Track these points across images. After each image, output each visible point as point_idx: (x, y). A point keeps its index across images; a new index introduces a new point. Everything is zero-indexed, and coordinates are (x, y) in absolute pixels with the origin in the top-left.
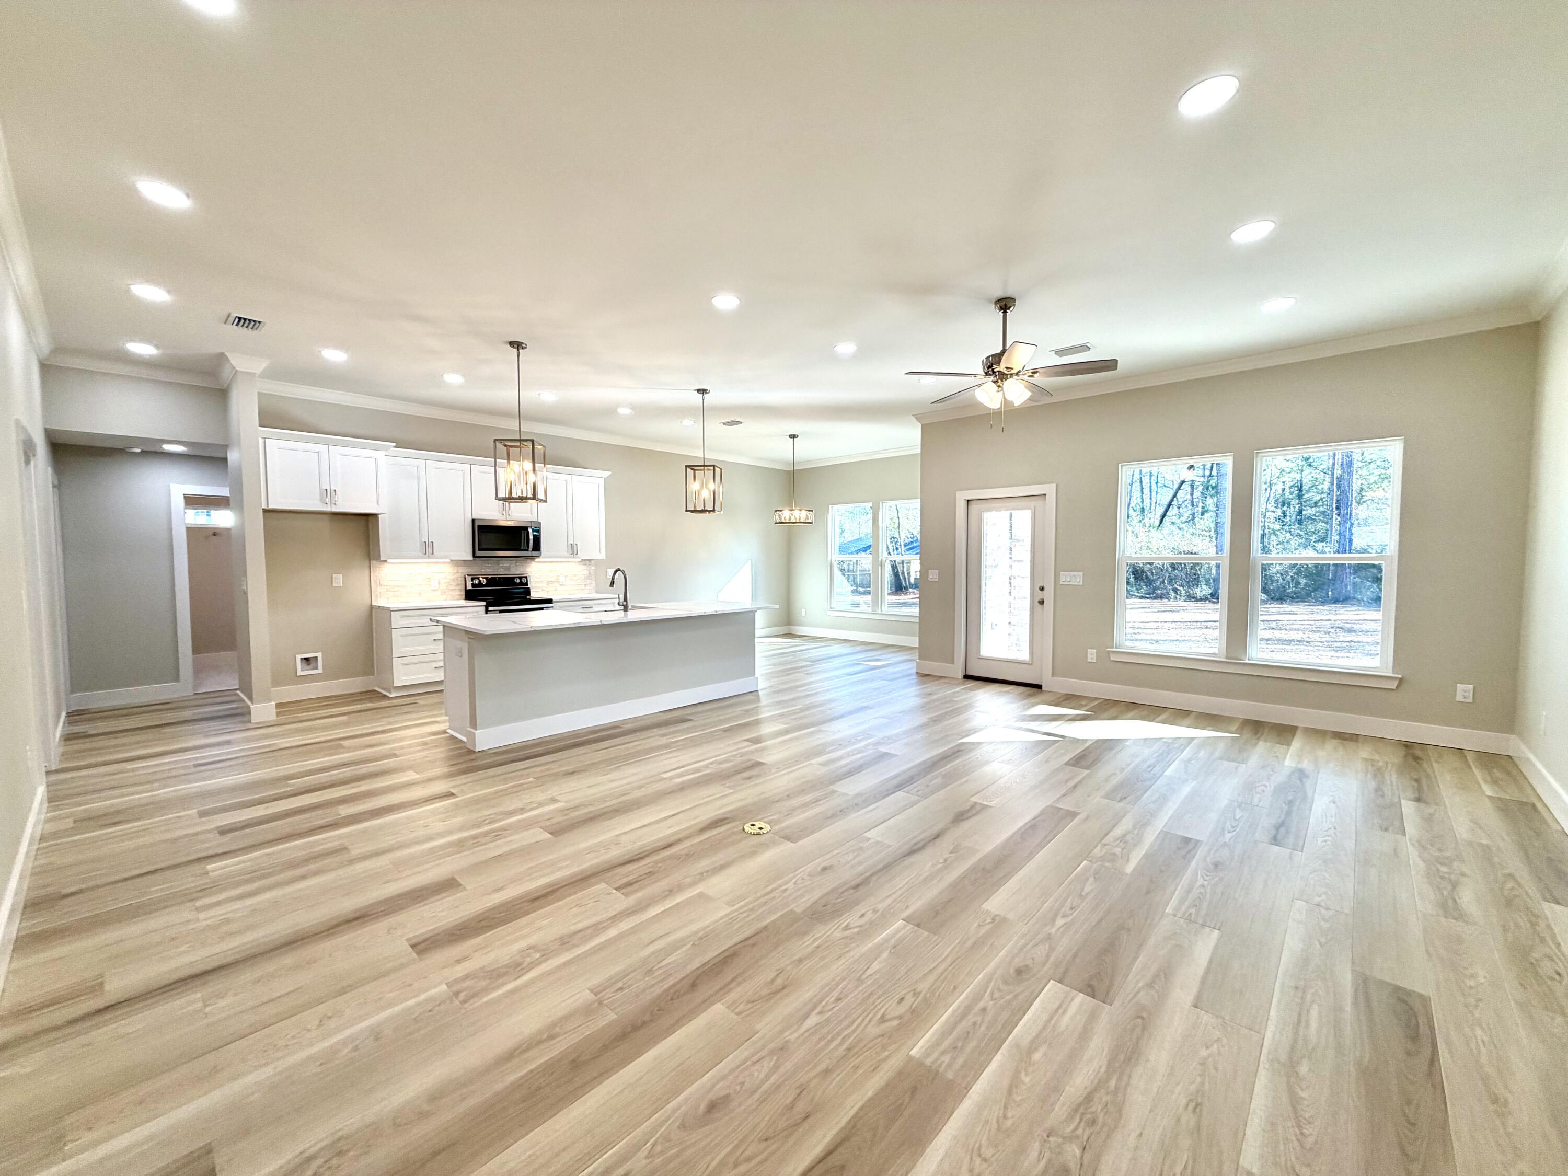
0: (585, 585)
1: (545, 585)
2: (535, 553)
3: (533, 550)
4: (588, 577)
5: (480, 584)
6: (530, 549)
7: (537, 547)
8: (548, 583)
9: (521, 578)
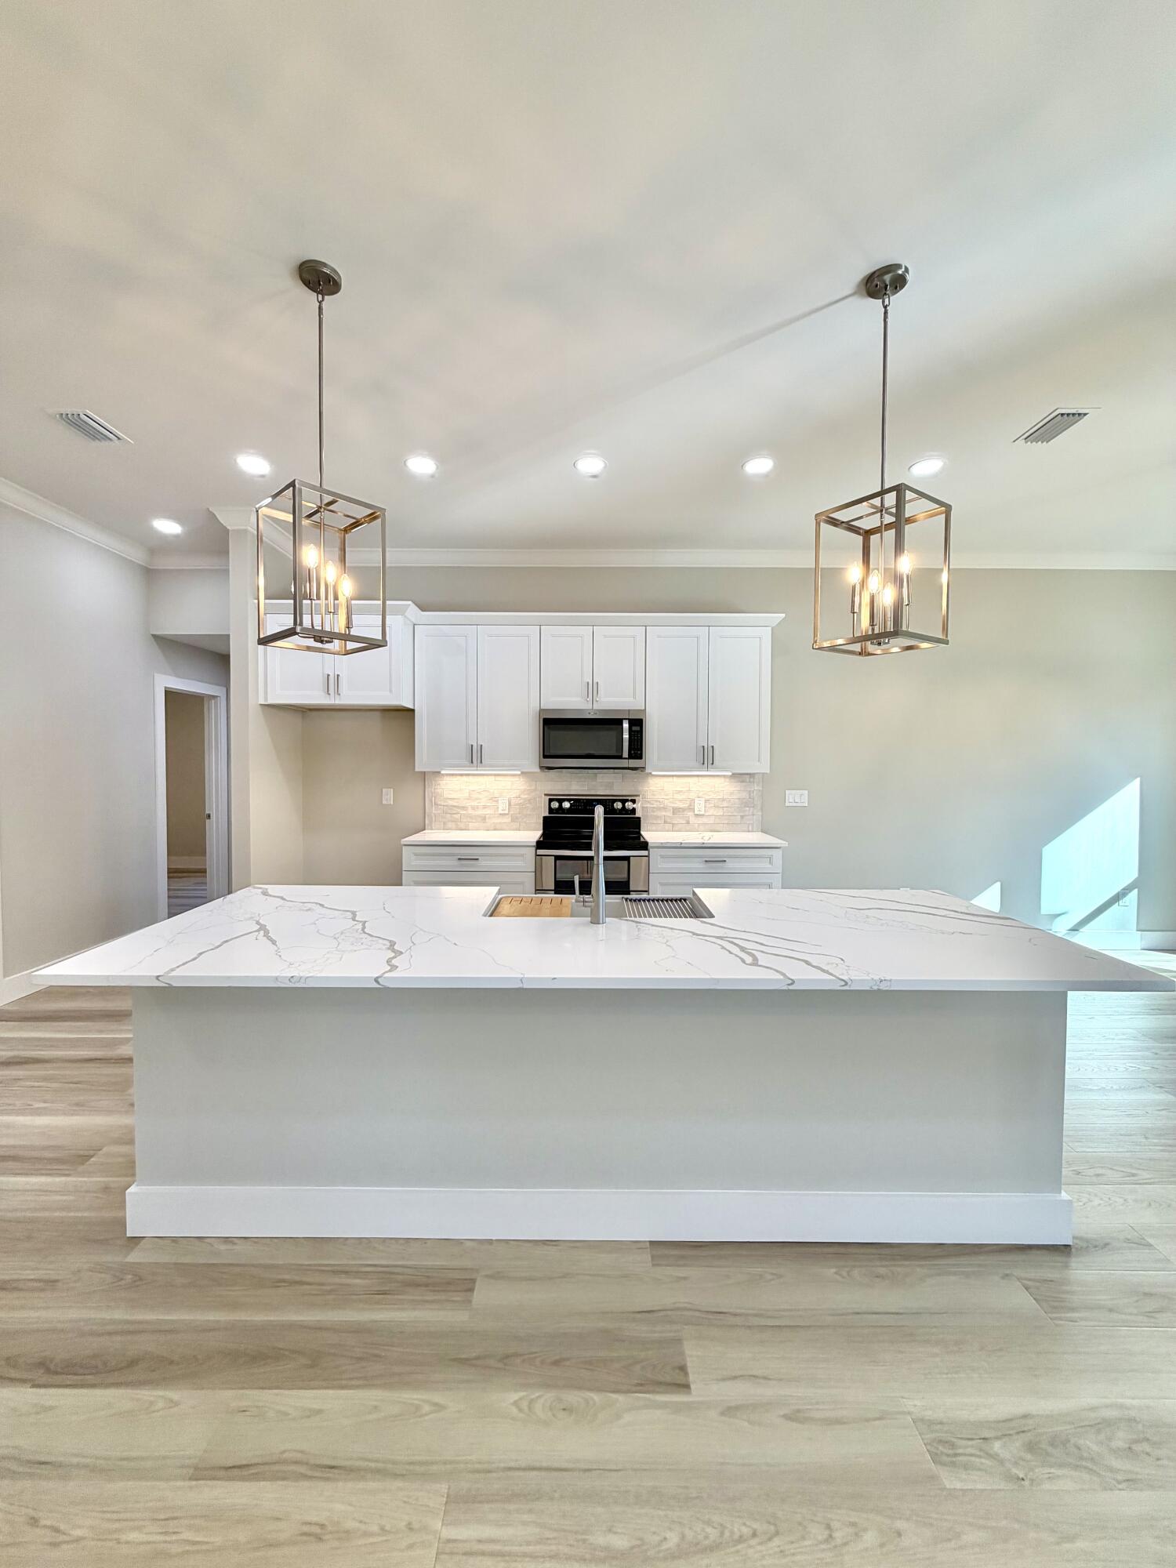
0: (742, 817)
1: (670, 814)
2: (633, 763)
3: (631, 757)
4: (746, 804)
5: (561, 809)
6: (626, 754)
7: (637, 749)
8: (676, 811)
9: (624, 802)
